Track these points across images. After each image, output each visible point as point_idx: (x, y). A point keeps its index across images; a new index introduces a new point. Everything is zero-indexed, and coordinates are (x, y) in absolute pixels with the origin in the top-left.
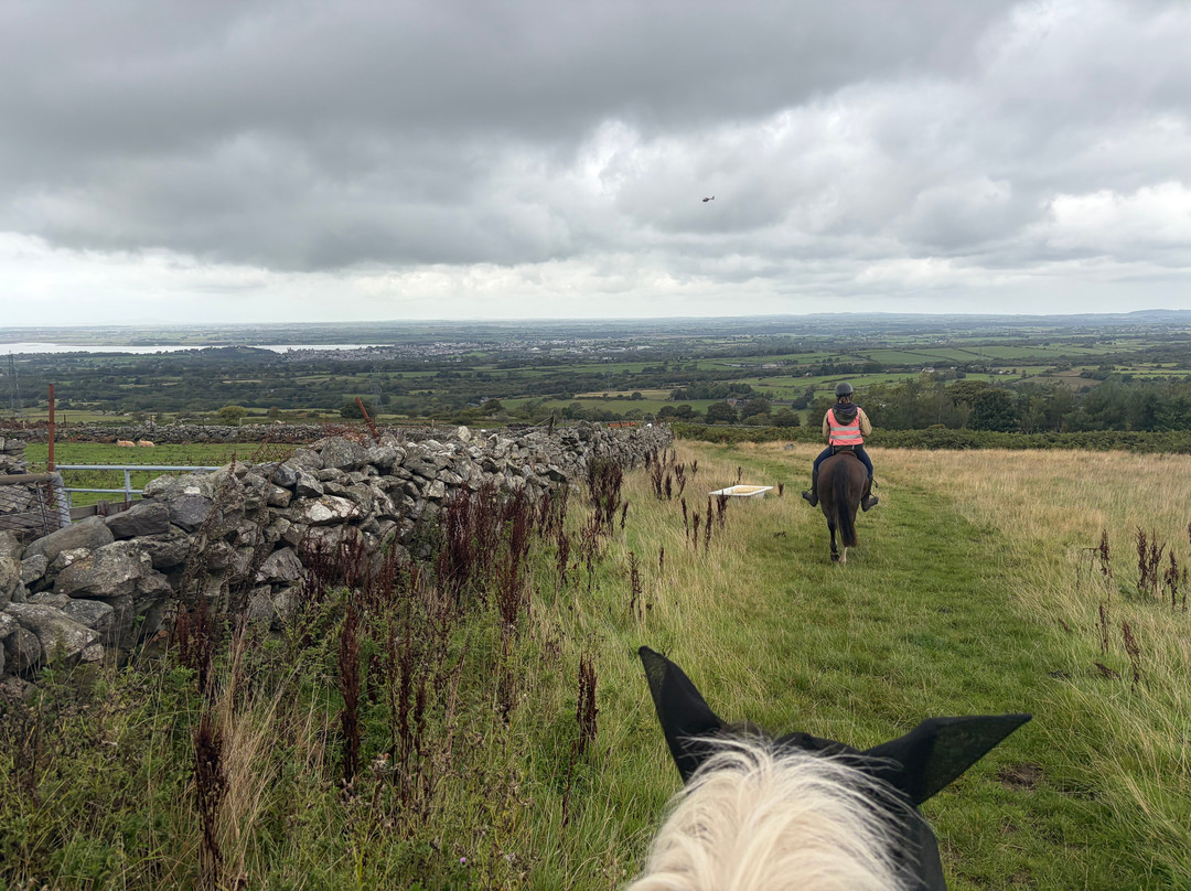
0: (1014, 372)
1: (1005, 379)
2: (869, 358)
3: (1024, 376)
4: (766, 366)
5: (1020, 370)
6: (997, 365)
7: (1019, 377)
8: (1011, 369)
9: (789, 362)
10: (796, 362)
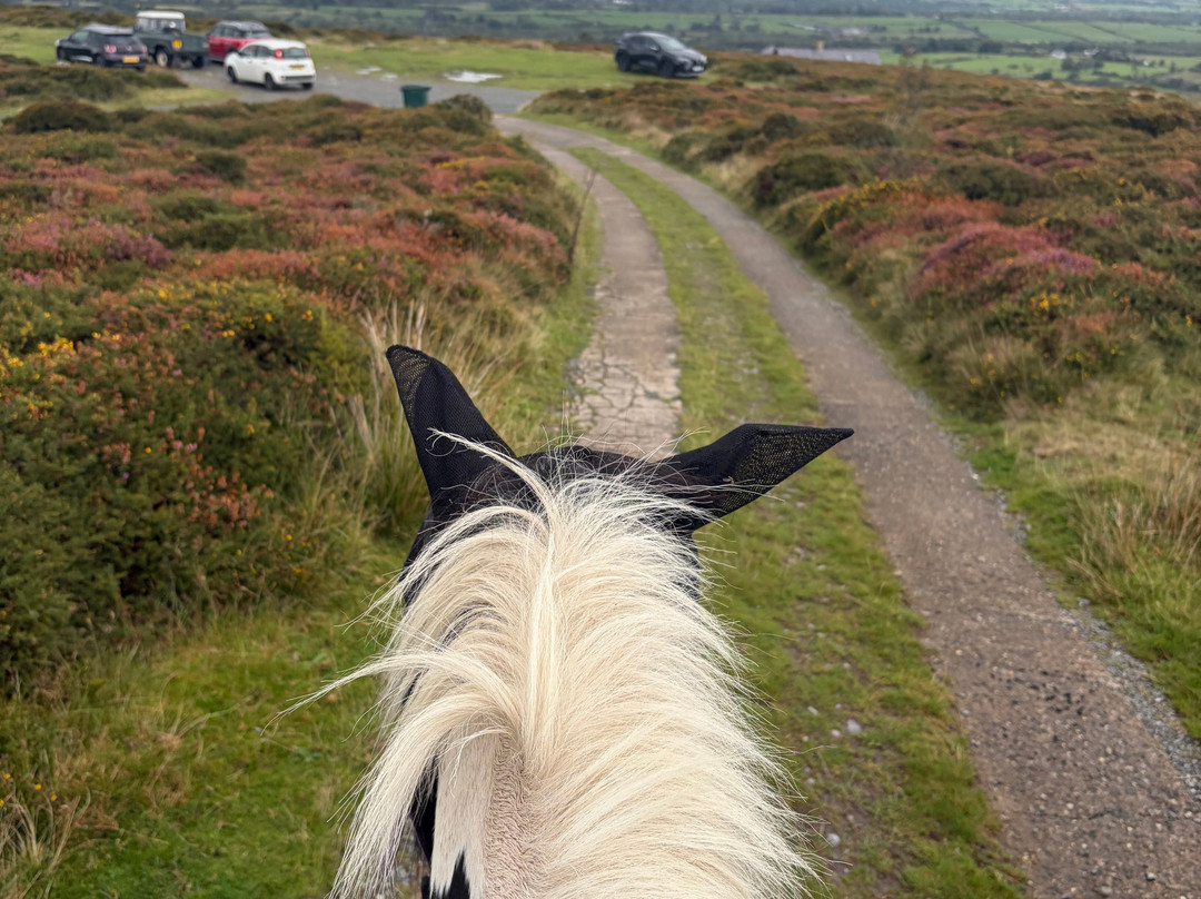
0: (1162, 63)
1: (1150, 72)
2: (976, 30)
3: (1173, 69)
4: (847, 32)
5: (1168, 61)
6: (1139, 52)
7: (1164, 70)
8: (1158, 59)
9: (876, 29)
10: (884, 29)
